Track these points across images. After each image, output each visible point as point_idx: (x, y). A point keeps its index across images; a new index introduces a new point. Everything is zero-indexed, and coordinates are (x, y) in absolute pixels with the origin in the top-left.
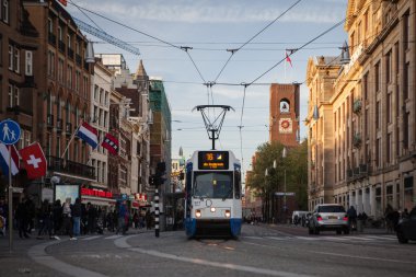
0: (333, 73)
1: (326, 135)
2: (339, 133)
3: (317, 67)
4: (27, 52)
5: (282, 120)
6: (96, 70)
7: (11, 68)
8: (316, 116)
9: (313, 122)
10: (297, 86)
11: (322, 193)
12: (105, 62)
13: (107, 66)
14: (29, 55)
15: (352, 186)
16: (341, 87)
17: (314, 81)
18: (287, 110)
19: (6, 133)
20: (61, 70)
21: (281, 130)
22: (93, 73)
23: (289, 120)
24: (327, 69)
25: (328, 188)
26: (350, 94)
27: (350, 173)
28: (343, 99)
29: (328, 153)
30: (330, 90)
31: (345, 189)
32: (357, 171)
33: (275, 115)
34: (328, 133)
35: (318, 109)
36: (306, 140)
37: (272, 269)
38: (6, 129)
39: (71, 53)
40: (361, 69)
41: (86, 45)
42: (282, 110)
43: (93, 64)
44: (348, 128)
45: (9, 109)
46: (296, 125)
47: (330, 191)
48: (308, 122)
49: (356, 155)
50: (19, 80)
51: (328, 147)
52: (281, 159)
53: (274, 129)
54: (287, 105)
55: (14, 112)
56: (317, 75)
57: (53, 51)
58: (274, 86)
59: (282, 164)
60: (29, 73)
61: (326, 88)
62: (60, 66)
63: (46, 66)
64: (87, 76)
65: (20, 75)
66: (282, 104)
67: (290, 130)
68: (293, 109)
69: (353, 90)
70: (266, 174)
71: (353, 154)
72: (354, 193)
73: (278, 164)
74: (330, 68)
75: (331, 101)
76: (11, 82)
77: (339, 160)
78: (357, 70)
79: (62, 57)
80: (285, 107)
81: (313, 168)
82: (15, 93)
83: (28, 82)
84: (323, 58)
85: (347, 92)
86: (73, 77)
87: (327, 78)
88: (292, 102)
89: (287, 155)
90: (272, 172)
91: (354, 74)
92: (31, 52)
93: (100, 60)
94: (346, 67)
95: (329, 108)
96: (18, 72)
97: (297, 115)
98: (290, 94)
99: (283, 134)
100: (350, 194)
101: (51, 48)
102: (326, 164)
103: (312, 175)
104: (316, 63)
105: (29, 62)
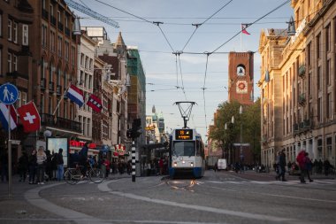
0: (281, 43)
1: (276, 95)
2: (287, 93)
3: (268, 38)
4: (24, 26)
5: (239, 82)
6: (82, 41)
7: (10, 39)
8: (268, 79)
9: (265, 84)
10: (251, 54)
11: (273, 144)
12: (90, 34)
13: (91, 37)
14: (25, 28)
15: (297, 138)
16: (288, 54)
17: (266, 50)
18: (243, 74)
19: (6, 95)
20: (53, 40)
21: (238, 91)
22: (79, 43)
23: (245, 82)
24: (276, 39)
25: (278, 139)
26: (295, 60)
27: (296, 127)
28: (290, 65)
29: (277, 111)
30: (279, 57)
31: (292, 141)
32: (301, 125)
33: (233, 78)
34: (277, 93)
35: (269, 73)
36: (259, 99)
37: (230, 209)
38: (6, 91)
39: (61, 27)
40: (305, 40)
41: (73, 20)
42: (238, 74)
43: (79, 36)
44: (294, 89)
45: (8, 74)
46: (251, 87)
47: (279, 143)
48: (261, 84)
49: (301, 112)
50: (17, 49)
51: (277, 105)
52: (239, 115)
53: (232, 90)
54: (243, 70)
55: (13, 76)
56: (268, 45)
57: (46, 24)
58: (232, 54)
59: (239, 119)
60: (26, 43)
61: (276, 55)
62: (52, 38)
63: (40, 37)
64: (74, 45)
65: (17, 45)
66: (239, 69)
67: (246, 90)
68: (247, 73)
69: (298, 58)
70: (226, 128)
71: (298, 111)
72: (299, 144)
73: (235, 119)
74: (279, 38)
75: (280, 67)
76: (10, 50)
77: (287, 116)
78: (302, 40)
79: (54, 30)
80: (241, 72)
81: (265, 123)
82: (14, 60)
83: (25, 51)
84: (273, 31)
85: (293, 59)
86: (63, 46)
87: (277, 47)
88: (247, 67)
89: (243, 112)
90: (231, 126)
91: (299, 44)
92: (27, 26)
93: (86, 32)
94: (292, 37)
95: (278, 72)
96: (16, 42)
97: (252, 78)
98: (245, 61)
99: (239, 94)
100: (297, 144)
101: (44, 23)
102: (276, 119)
103: (264, 128)
104: (267, 34)
105: (25, 34)
